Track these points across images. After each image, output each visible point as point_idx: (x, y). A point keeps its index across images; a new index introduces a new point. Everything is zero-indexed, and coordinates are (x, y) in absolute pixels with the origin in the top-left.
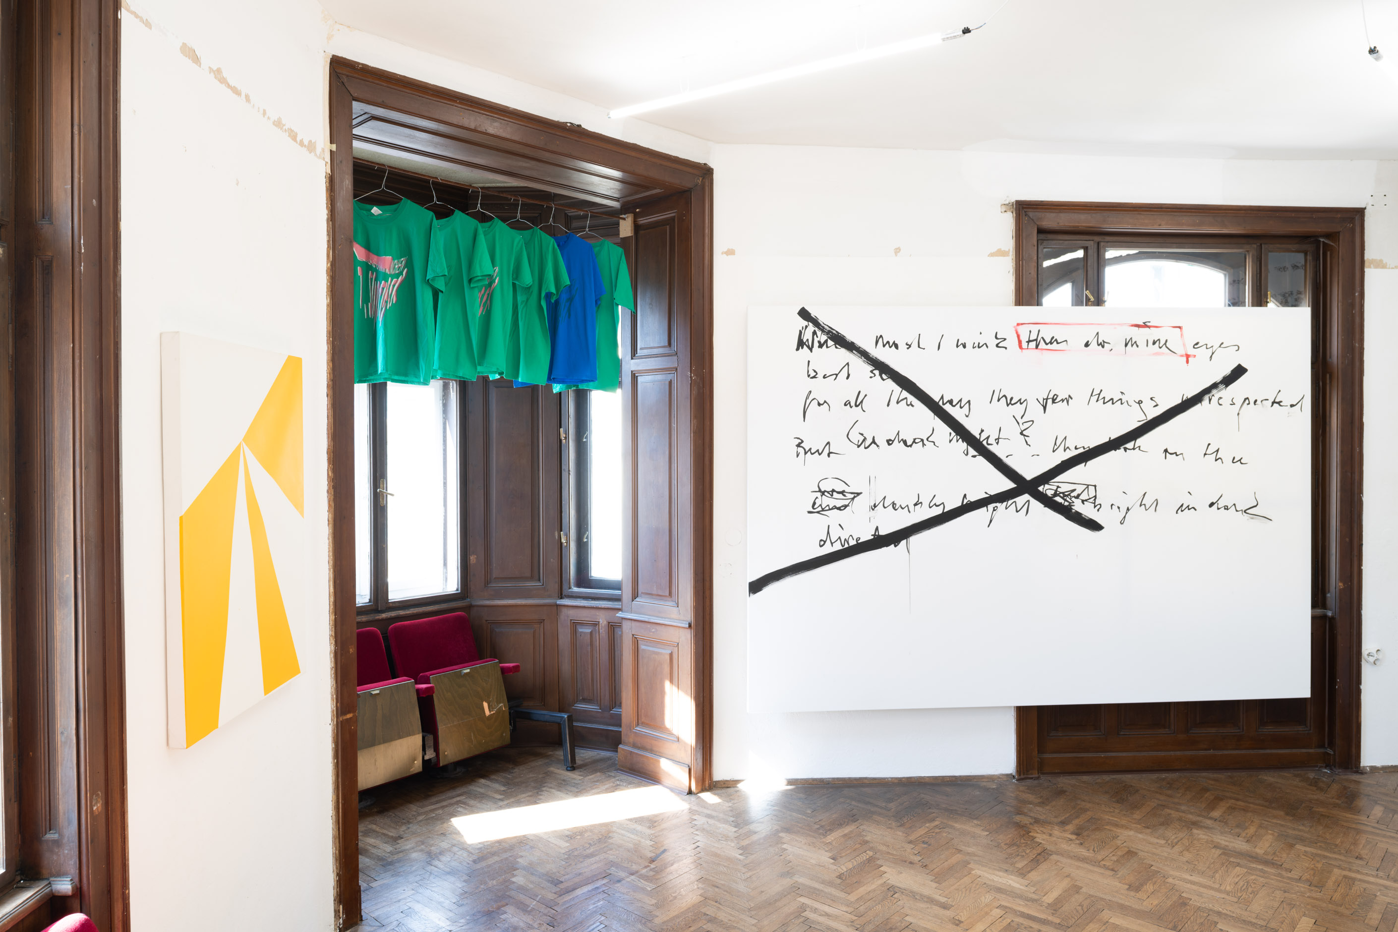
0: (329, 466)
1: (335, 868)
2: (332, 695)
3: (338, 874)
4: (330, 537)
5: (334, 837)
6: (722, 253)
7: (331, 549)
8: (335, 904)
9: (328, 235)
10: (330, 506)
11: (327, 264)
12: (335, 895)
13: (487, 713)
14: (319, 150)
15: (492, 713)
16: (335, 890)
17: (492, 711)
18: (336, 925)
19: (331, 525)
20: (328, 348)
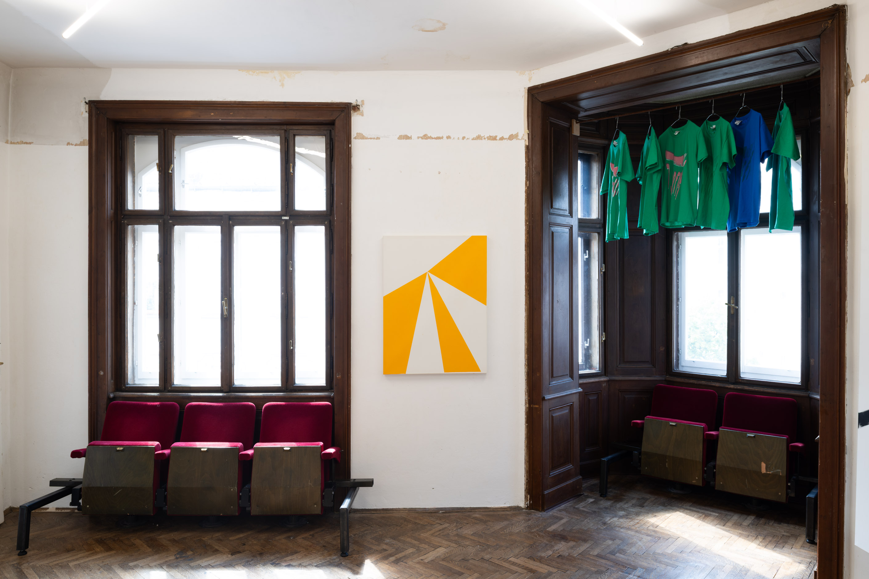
0: (526, 283)
1: (525, 475)
2: (526, 393)
3: (527, 479)
4: (526, 317)
5: (525, 460)
6: (862, 82)
7: (526, 323)
8: (525, 492)
9: (526, 174)
10: (526, 302)
11: (525, 188)
12: (526, 488)
13: (764, 470)
14: (520, 137)
15: (768, 473)
16: (526, 486)
17: (770, 472)
18: (525, 502)
19: (526, 312)
20: (526, 228)
